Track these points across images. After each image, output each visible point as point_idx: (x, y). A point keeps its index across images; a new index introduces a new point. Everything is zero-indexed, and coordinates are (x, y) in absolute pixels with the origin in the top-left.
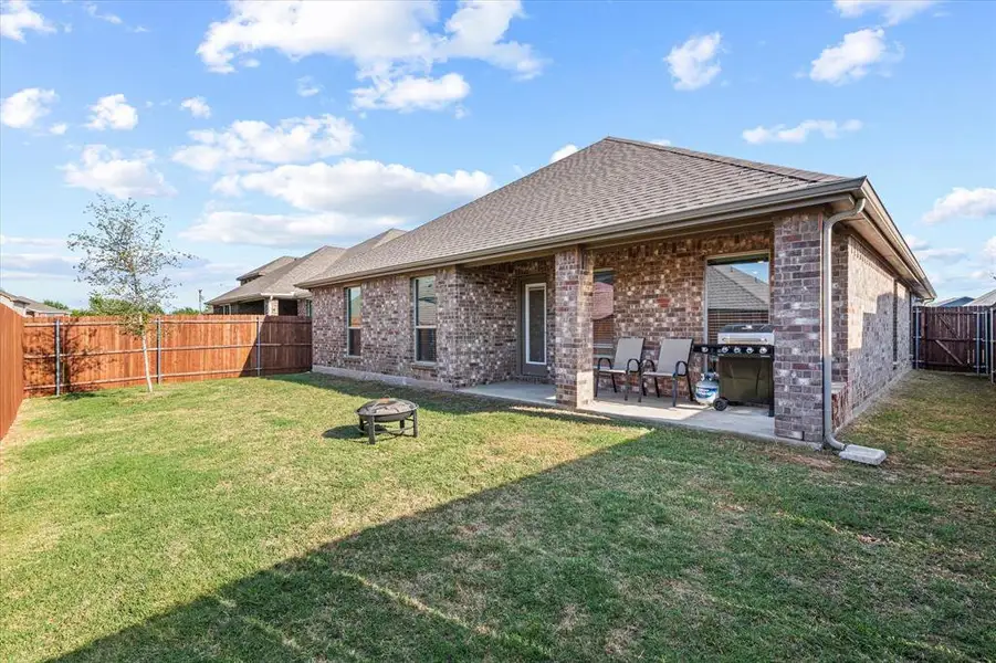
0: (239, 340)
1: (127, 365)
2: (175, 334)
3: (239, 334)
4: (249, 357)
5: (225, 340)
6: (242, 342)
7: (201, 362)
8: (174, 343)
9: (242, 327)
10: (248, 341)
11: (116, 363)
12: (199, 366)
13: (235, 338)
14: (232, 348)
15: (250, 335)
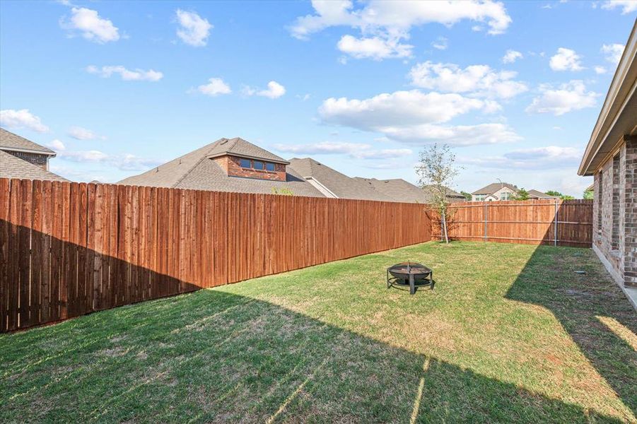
0: (539, 218)
1: (470, 229)
2: (495, 213)
3: (539, 214)
4: (548, 231)
5: (528, 217)
6: (542, 219)
7: (512, 231)
8: (495, 218)
9: (542, 208)
10: (548, 219)
11: (466, 227)
12: (510, 234)
13: (536, 217)
14: (534, 223)
15: (548, 214)
